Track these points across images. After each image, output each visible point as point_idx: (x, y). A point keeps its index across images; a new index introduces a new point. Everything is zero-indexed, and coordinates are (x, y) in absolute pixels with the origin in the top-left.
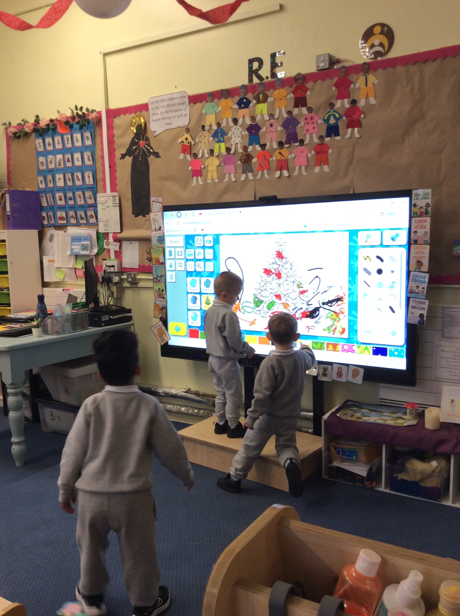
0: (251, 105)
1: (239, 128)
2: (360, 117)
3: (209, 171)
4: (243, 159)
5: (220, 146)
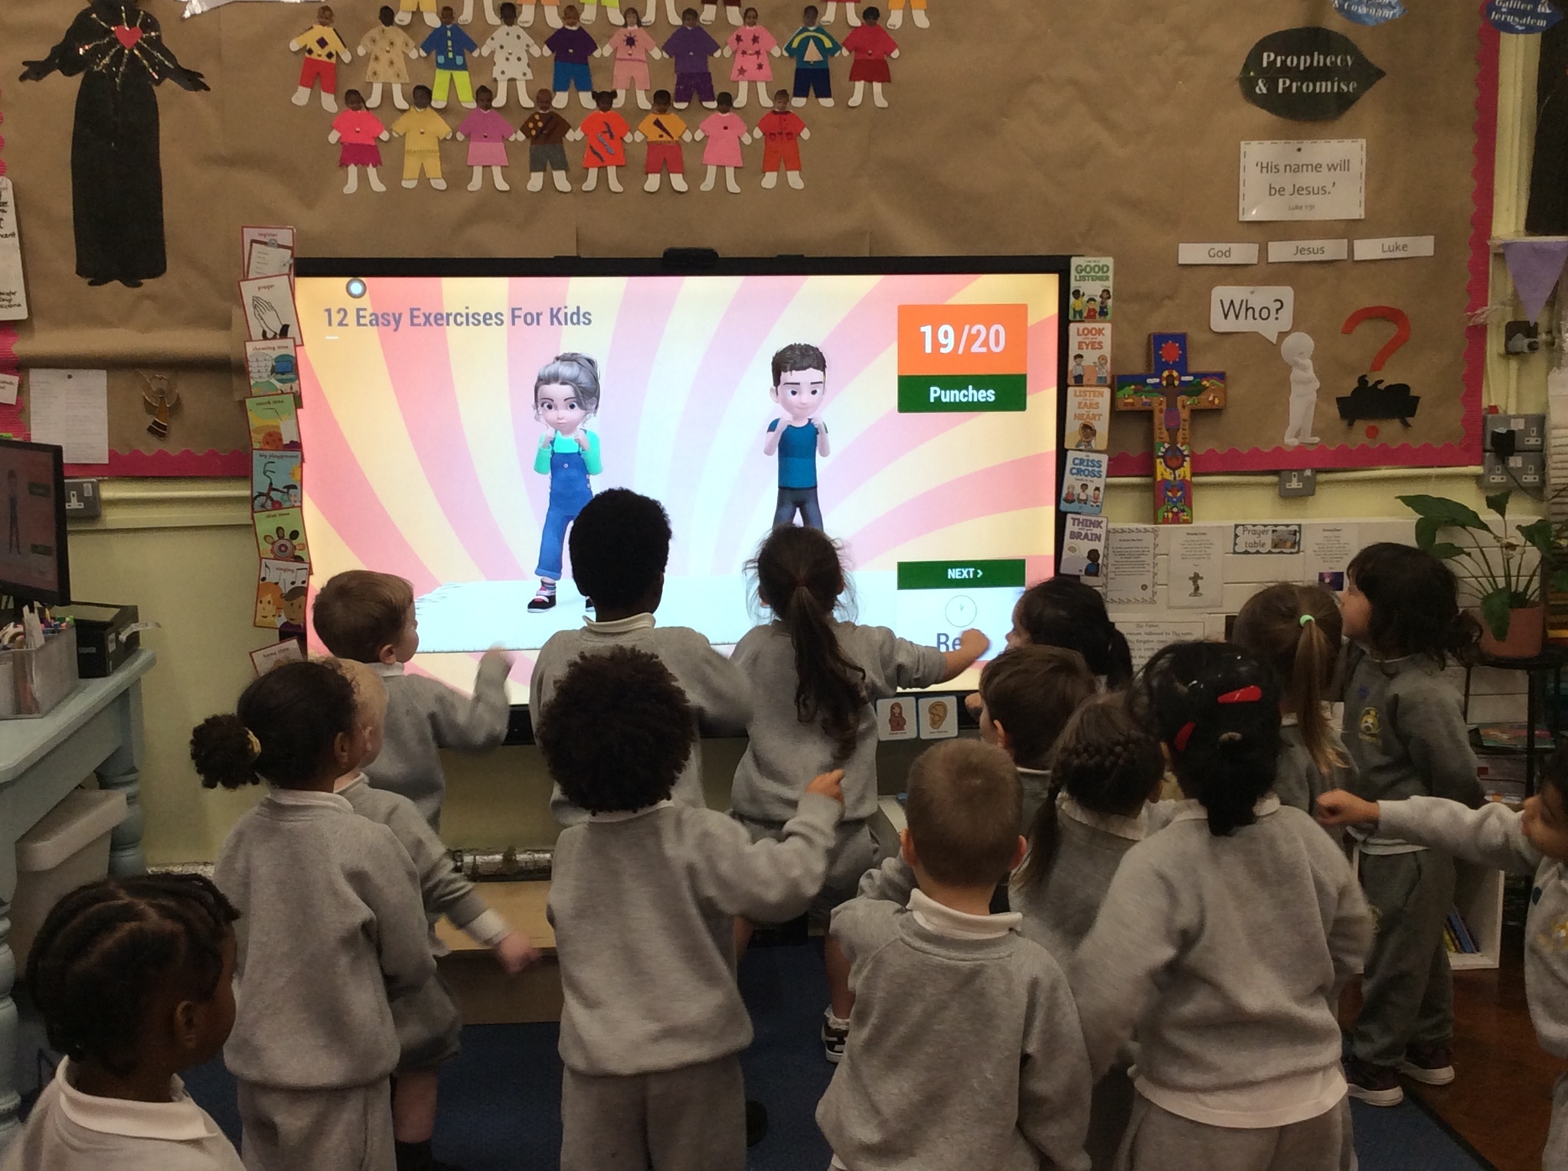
2: (889, 55)
3: (410, 152)
4: (536, 127)
5: (452, 79)
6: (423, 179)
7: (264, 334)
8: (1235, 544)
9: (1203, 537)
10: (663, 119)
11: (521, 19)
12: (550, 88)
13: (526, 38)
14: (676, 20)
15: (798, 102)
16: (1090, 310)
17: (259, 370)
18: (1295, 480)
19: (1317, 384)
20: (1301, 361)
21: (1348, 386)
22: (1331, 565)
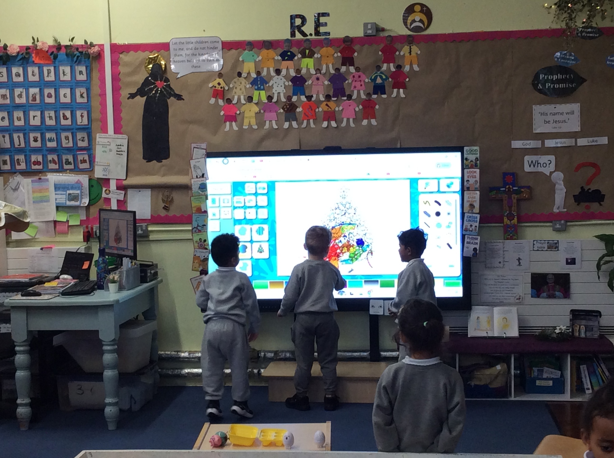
0: (296, 58)
1: (283, 78)
2: (405, 80)
3: (246, 117)
4: (286, 107)
5: (259, 93)
6: (250, 126)
7: (197, 176)
8: (534, 247)
9: (521, 245)
10: (329, 103)
11: (282, 73)
12: (291, 95)
13: (284, 80)
14: (332, 71)
15: (374, 96)
16: (471, 165)
17: (195, 188)
18: (558, 225)
19: (565, 190)
20: (559, 182)
21: (577, 191)
22: (571, 255)
